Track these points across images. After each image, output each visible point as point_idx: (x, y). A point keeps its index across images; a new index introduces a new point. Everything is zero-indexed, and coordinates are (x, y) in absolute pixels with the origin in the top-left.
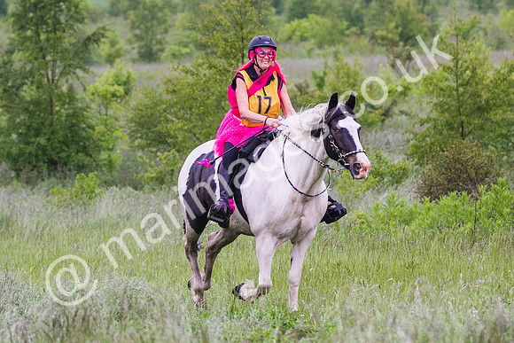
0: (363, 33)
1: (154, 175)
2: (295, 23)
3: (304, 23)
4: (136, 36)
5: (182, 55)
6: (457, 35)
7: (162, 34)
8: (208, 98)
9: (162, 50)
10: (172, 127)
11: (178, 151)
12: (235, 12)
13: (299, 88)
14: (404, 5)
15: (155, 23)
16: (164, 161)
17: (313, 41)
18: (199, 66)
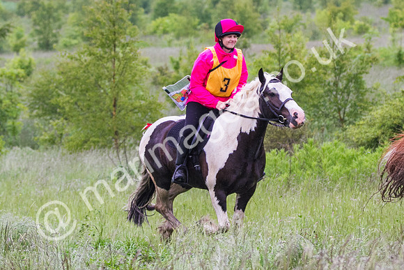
0: (210, 28)
1: (47, 137)
2: (159, 20)
3: (166, 20)
4: (36, 30)
5: (72, 45)
6: (279, 29)
7: (56, 29)
8: (89, 78)
9: (56, 42)
10: (61, 100)
11: (66, 119)
12: (109, 12)
13: (161, 70)
14: (242, 5)
15: (51, 20)
16: (55, 127)
17: (172, 34)
18: (82, 53)
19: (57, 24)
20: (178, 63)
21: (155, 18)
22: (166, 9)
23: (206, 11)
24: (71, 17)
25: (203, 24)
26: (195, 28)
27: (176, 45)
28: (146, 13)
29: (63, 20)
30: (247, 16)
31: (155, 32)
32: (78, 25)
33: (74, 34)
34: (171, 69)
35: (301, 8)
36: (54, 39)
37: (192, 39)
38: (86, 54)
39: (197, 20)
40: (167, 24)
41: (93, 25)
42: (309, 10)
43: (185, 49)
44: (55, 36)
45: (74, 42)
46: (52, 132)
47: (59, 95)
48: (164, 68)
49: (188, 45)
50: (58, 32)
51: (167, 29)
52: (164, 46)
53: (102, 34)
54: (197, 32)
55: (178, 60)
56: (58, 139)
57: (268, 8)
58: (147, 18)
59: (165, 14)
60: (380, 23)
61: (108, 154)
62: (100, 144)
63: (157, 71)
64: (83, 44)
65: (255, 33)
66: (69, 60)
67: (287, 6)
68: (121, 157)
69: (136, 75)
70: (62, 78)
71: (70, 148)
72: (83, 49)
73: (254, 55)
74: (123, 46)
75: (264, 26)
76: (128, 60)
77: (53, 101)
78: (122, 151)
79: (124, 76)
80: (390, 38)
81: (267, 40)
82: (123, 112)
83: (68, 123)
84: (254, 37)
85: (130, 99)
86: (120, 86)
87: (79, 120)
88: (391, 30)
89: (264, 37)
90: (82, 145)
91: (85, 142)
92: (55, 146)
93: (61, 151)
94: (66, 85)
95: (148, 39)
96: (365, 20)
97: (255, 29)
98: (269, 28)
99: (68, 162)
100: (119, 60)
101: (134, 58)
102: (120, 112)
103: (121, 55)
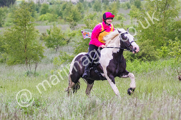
0: (62, 18)
1: (0, 60)
2: (43, 15)
3: (45, 15)
5: (9, 25)
6: (88, 19)
7: (3, 19)
8: (16, 37)
9: (4, 24)
10: (5, 46)
11: (7, 53)
12: (23, 13)
13: (43, 34)
14: (74, 10)
15: (2, 16)
16: (3, 56)
17: (48, 21)
18: (13, 28)
19: (4, 17)
20: (50, 32)
21: (41, 14)
22: (45, 11)
23: (60, 12)
24: (9, 14)
25: (59, 17)
26: (56, 18)
27: (49, 25)
28: (38, 12)
29: (6, 16)
30: (76, 13)
31: (41, 20)
32: (11, 17)
33: (10, 21)
34: (47, 34)
35: (97, 10)
36: (3, 23)
37: (55, 22)
38: (14, 28)
39: (57, 15)
40: (45, 17)
41: (17, 18)
42: (99, 11)
43: (53, 26)
44: (3, 22)
45: (10, 24)
46: (2, 58)
47: (4, 44)
48: (45, 33)
49: (54, 24)
50: (4, 20)
51: (46, 19)
52: (44, 25)
53: (21, 21)
54: (57, 20)
55: (50, 30)
56: (4, 61)
57: (84, 10)
58: (38, 15)
59: (45, 13)
60: (127, 16)
61: (23, 66)
62: (20, 63)
63: (41, 35)
64: (14, 24)
65: (79, 20)
66: (8, 31)
67: (91, 10)
68: (28, 67)
69: (34, 36)
70: (6, 38)
71: (9, 64)
72: (13, 27)
73: (79, 28)
74: (29, 25)
75: (83, 17)
76: (31, 30)
77: (2, 46)
78: (29, 65)
79: (29, 37)
80: (130, 21)
81: (83, 22)
82: (29, 50)
83: (8, 54)
84: (79, 21)
85: (31, 45)
86: (28, 40)
87: (12, 53)
88: (131, 18)
89: (82, 21)
90: (13, 63)
91: (15, 62)
92: (3, 63)
93: (5, 65)
94: (7, 40)
95: (38, 22)
96: (121, 15)
97: (79, 19)
98: (84, 18)
99: (8, 69)
100: (27, 31)
101: (33, 30)
102: (27, 50)
103: (28, 29)
